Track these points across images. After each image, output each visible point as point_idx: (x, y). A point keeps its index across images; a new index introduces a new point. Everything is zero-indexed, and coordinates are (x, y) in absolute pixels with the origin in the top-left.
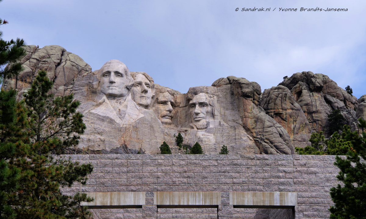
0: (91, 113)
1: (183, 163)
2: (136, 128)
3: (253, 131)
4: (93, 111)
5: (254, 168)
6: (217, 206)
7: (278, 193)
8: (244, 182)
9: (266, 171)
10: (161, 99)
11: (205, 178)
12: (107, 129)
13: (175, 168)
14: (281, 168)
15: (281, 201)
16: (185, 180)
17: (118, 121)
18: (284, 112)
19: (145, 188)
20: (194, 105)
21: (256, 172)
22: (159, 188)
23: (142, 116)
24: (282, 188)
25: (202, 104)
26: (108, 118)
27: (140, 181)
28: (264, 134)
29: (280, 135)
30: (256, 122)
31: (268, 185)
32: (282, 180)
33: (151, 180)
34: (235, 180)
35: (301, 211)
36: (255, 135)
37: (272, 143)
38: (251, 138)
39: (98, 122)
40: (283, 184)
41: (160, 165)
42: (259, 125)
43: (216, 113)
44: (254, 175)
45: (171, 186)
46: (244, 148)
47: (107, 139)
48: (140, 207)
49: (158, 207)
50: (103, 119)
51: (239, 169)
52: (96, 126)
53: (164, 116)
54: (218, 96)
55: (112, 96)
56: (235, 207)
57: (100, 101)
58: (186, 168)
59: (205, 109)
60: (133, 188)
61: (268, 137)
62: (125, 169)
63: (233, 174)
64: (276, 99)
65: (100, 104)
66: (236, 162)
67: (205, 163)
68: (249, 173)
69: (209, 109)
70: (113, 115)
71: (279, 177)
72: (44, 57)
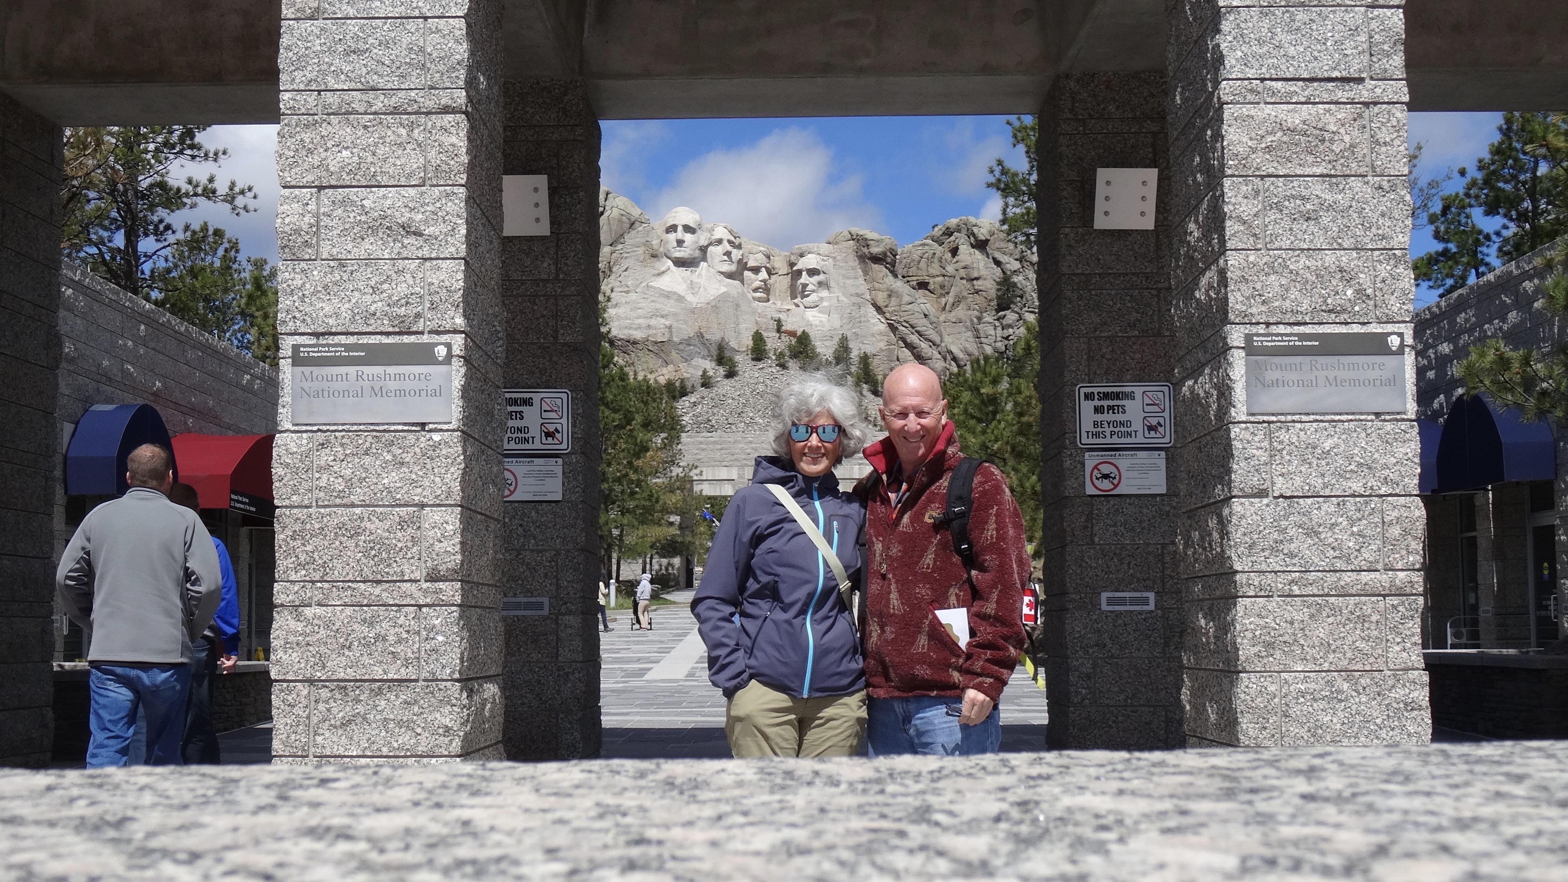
0: (652, 287)
2: (715, 306)
3: (884, 309)
4: (654, 284)
10: (751, 263)
12: (674, 310)
17: (690, 298)
18: (931, 281)
19: (737, 463)
20: (799, 273)
23: (724, 289)
25: (812, 272)
26: (675, 293)
27: (733, 458)
28: (902, 314)
29: (926, 315)
30: (890, 296)
36: (888, 315)
38: (883, 320)
39: (662, 299)
41: (751, 442)
42: (894, 301)
43: (832, 284)
46: (873, 335)
47: (675, 325)
48: (733, 480)
50: (668, 295)
52: (658, 306)
53: (756, 290)
54: (834, 258)
55: (680, 263)
57: (663, 269)
59: (816, 279)
60: (725, 463)
61: (906, 318)
62: (719, 447)
64: (919, 262)
65: (663, 272)
69: (821, 277)
70: (681, 289)
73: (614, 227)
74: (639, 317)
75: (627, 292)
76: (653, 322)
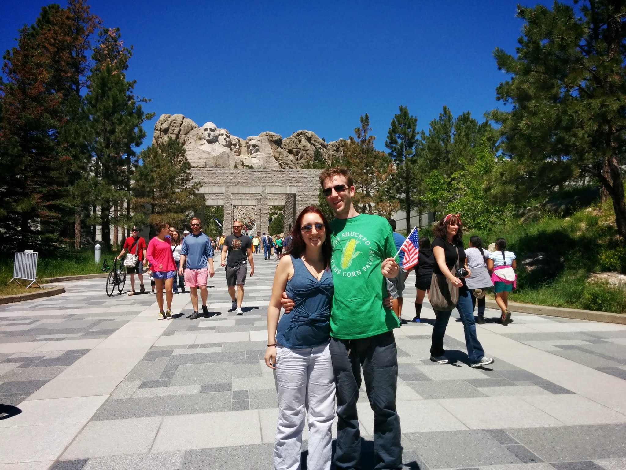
1: (243, 172)
2: (221, 156)
3: (278, 159)
4: (200, 148)
5: (277, 175)
6: (260, 194)
7: (289, 187)
8: (273, 182)
9: (283, 177)
10: (233, 142)
11: (253, 180)
12: (207, 157)
13: (239, 175)
14: (290, 176)
15: (290, 191)
16: (244, 181)
17: (212, 153)
18: (293, 150)
19: (224, 185)
21: (278, 177)
22: (232, 185)
23: (224, 151)
24: (291, 184)
25: (254, 146)
26: (207, 151)
27: (223, 182)
28: (284, 160)
29: (291, 161)
30: (280, 154)
31: (284, 183)
32: (290, 181)
33: (228, 181)
34: (268, 181)
35: (299, 196)
36: (279, 161)
37: (287, 164)
38: (277, 162)
39: (203, 153)
40: (291, 183)
41: (232, 173)
42: (281, 156)
43: (261, 150)
44: (277, 179)
45: (238, 184)
46: (274, 167)
47: (207, 162)
48: (223, 193)
49: (232, 194)
50: (205, 152)
51: (270, 176)
52: (201, 155)
53: (235, 152)
54: (261, 141)
55: (209, 141)
56: (268, 194)
57: (203, 143)
58: (244, 175)
59: (255, 148)
60: (219, 184)
61: (285, 162)
62: (215, 176)
63: (268, 178)
64: (289, 144)
66: (269, 172)
67: (254, 173)
68: (275, 177)
69: (257, 148)
70: (209, 150)
71: (290, 180)
72: (174, 120)
73: (186, 129)
74: (195, 159)
75: (191, 151)
76: (199, 161)
